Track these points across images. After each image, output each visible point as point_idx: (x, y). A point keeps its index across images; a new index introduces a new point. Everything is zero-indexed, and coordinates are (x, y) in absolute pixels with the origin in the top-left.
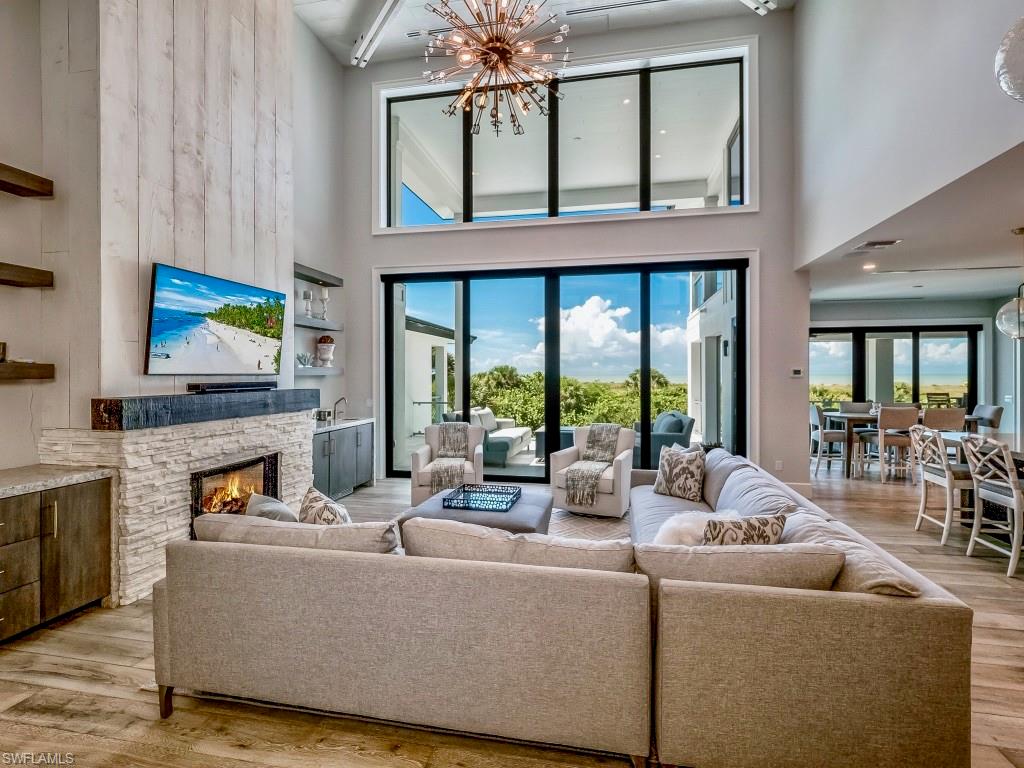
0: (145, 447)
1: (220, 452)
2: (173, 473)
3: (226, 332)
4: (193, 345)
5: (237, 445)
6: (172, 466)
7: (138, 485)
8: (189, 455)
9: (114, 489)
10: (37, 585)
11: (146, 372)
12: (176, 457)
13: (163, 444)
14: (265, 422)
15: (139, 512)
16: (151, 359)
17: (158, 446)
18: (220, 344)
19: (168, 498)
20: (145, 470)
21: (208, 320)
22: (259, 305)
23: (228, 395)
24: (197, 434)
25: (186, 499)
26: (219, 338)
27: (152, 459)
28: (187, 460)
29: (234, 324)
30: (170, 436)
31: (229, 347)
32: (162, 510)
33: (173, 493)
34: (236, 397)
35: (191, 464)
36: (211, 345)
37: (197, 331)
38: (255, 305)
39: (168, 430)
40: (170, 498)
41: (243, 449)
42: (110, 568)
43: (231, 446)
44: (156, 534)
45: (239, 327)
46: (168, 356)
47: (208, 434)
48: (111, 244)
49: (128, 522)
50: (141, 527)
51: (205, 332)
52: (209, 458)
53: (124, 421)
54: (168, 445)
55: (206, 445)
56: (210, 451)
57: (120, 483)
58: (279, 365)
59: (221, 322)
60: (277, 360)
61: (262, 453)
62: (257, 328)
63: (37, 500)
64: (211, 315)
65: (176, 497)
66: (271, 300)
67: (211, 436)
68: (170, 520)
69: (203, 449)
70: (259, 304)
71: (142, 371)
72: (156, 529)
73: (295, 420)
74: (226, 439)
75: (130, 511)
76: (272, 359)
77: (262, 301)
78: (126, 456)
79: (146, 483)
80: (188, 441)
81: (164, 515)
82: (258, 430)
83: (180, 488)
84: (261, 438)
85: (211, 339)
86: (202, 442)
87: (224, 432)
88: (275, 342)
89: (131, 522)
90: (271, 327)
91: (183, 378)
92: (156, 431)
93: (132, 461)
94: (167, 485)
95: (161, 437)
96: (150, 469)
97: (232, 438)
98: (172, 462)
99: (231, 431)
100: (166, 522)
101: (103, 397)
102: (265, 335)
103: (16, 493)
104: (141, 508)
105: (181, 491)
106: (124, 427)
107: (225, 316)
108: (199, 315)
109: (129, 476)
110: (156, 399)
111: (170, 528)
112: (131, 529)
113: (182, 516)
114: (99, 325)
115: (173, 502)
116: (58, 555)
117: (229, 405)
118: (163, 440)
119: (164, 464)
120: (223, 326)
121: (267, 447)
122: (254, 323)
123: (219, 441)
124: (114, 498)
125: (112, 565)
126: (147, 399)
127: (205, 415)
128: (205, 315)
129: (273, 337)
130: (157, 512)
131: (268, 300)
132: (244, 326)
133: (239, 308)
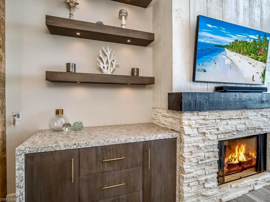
0: (194, 122)
1: (235, 129)
2: (209, 139)
4: (218, 64)
5: (244, 126)
6: (208, 136)
7: (190, 145)
8: (218, 129)
9: (178, 145)
10: (141, 192)
11: (194, 80)
12: (211, 131)
13: (204, 122)
14: (260, 113)
15: (190, 161)
16: (197, 72)
17: (201, 123)
18: (233, 65)
19: (206, 154)
20: (194, 137)
21: (226, 50)
23: (241, 93)
24: (222, 117)
25: (215, 157)
26: (231, 61)
27: (198, 130)
28: (217, 133)
29: (240, 52)
30: (207, 117)
31: (237, 67)
32: (203, 162)
33: (209, 152)
34: (245, 96)
35: (219, 135)
36: (228, 65)
37: (220, 56)
38: (252, 40)
39: (206, 113)
40: (207, 155)
41: (248, 129)
42: (175, 189)
43: (241, 126)
44: (199, 176)
45: (243, 54)
46: (205, 71)
47: (228, 117)
48: (177, 10)
49: (185, 167)
50: (191, 171)
51: (224, 57)
52: (228, 133)
53: (183, 106)
54: (206, 122)
55: (227, 124)
56: (229, 128)
57: (181, 142)
58: (264, 79)
59: (233, 51)
60: (263, 75)
61: (258, 132)
62: (253, 55)
63: (141, 146)
64: (227, 46)
65: (211, 154)
66: (261, 37)
67: (230, 119)
68: (207, 168)
69: (226, 127)
70: (255, 39)
71: (192, 79)
74: (238, 121)
75: (186, 160)
76: (260, 75)
78: (184, 126)
79: (195, 144)
80: (217, 121)
81: (204, 165)
82: (256, 117)
83: (212, 150)
84: (258, 123)
85: (228, 62)
86: (224, 122)
87: (237, 117)
88: (262, 64)
89: (186, 166)
90: (261, 55)
91: (212, 84)
92: (200, 113)
93: (187, 130)
94: (206, 147)
95: (203, 117)
96: (197, 136)
97: (242, 121)
98: (209, 133)
99: (241, 117)
100: (204, 169)
101: (174, 91)
102: (257, 59)
103: (131, 141)
104: (192, 159)
105: (213, 151)
106: (183, 109)
107: (234, 47)
108: (221, 46)
109: (186, 139)
110: (201, 94)
111: (207, 173)
112: (186, 171)
113: (213, 167)
114: (172, 54)
115: (209, 158)
116: (151, 177)
117: (241, 101)
118: (204, 119)
119: (204, 134)
120: (234, 53)
121: (262, 129)
122: (251, 52)
123: (234, 122)
124: (178, 150)
125: (177, 188)
126: (195, 93)
127: (227, 106)
128: (224, 47)
129: (262, 61)
130: (200, 162)
131: (260, 37)
132: (244, 54)
133: (243, 42)
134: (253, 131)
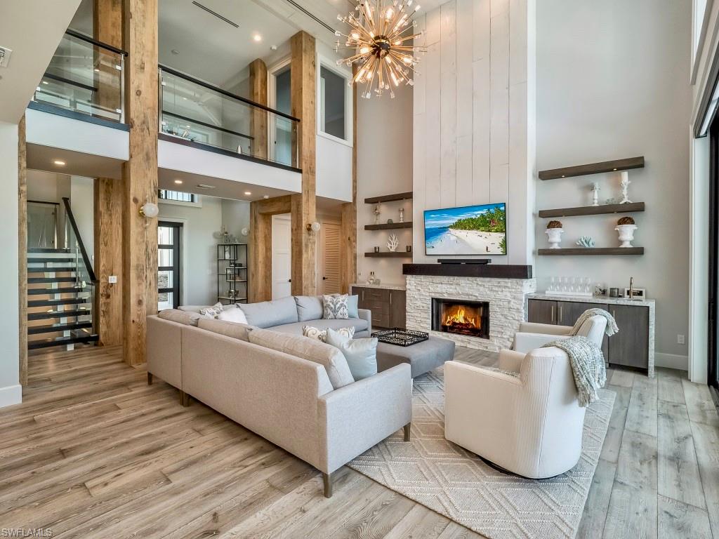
0: (413, 282)
3: (462, 234)
4: (444, 241)
8: (429, 289)
16: (427, 248)
17: (418, 283)
21: (450, 229)
22: (482, 215)
24: (434, 281)
26: (457, 236)
29: (465, 229)
31: (464, 240)
35: (432, 294)
37: (445, 236)
38: (479, 216)
39: (422, 277)
43: (451, 290)
45: (469, 230)
46: (433, 248)
47: (439, 282)
51: (449, 235)
52: (439, 293)
55: (437, 287)
56: (439, 290)
58: (505, 249)
59: (458, 229)
60: (504, 246)
62: (483, 228)
64: (451, 227)
66: (492, 210)
67: (441, 283)
69: (435, 288)
71: (425, 253)
72: (416, 314)
73: (502, 284)
74: (449, 286)
76: (498, 245)
77: (484, 212)
80: (430, 283)
82: (470, 286)
84: (472, 290)
85: (453, 238)
86: (436, 285)
88: (498, 234)
90: (494, 226)
92: (417, 277)
93: (408, 286)
95: (419, 279)
96: (414, 291)
97: (452, 287)
99: (452, 283)
101: (411, 263)
102: (489, 231)
104: (411, 304)
107: (459, 225)
119: (419, 290)
120: (459, 231)
121: (476, 296)
122: (480, 225)
123: (445, 286)
129: (498, 231)
131: (489, 210)
132: (472, 229)
133: (468, 220)
134: (467, 297)
